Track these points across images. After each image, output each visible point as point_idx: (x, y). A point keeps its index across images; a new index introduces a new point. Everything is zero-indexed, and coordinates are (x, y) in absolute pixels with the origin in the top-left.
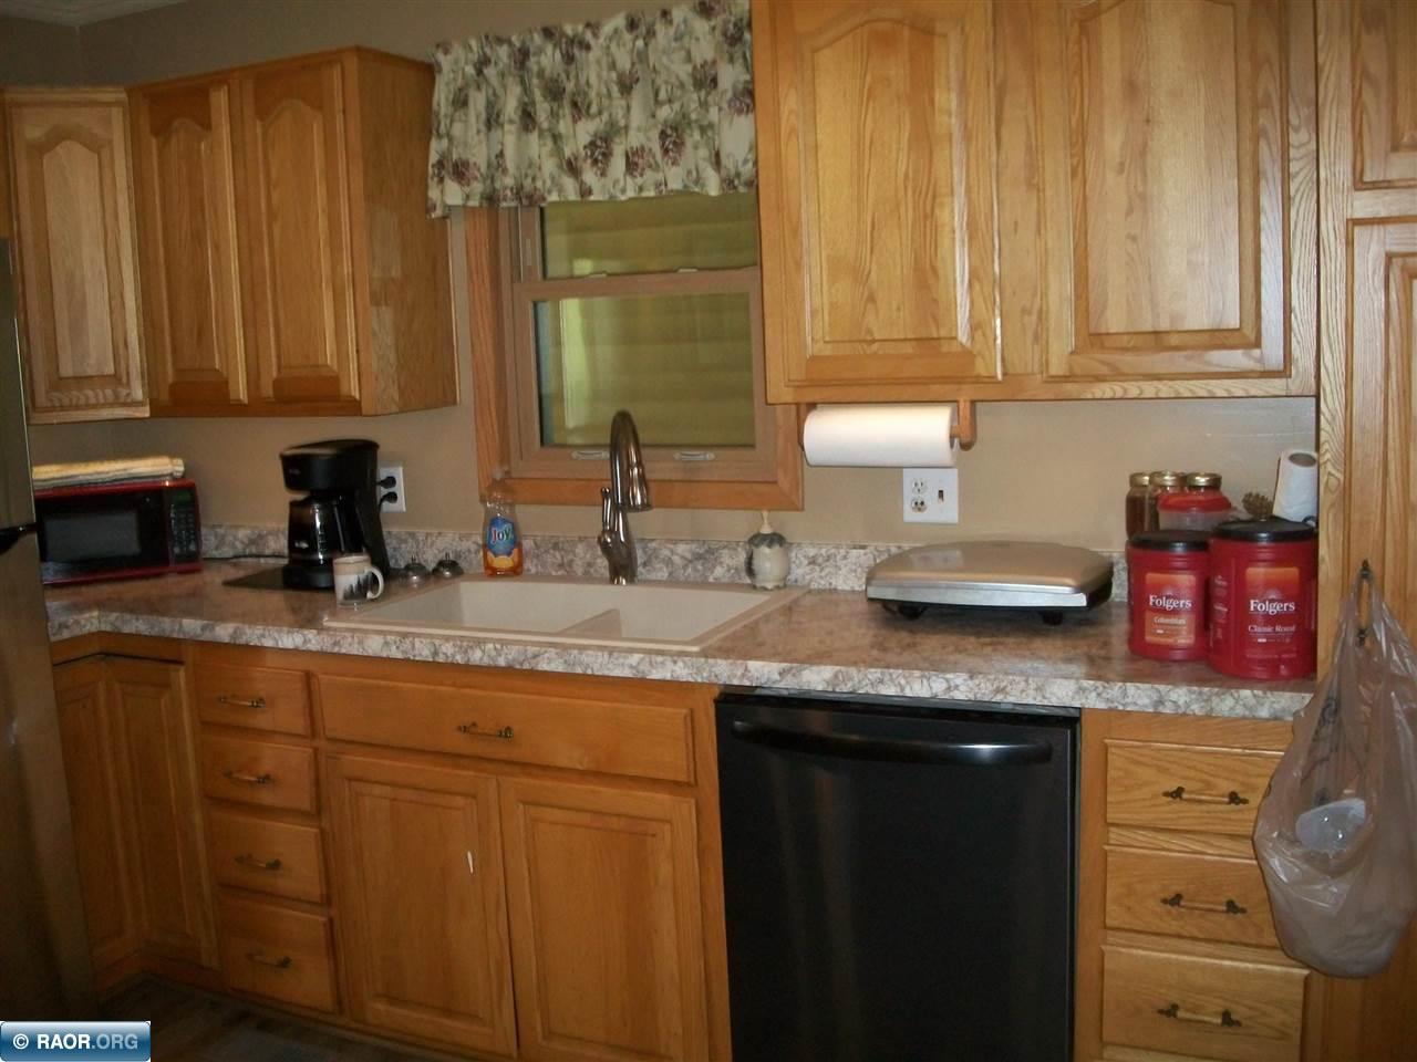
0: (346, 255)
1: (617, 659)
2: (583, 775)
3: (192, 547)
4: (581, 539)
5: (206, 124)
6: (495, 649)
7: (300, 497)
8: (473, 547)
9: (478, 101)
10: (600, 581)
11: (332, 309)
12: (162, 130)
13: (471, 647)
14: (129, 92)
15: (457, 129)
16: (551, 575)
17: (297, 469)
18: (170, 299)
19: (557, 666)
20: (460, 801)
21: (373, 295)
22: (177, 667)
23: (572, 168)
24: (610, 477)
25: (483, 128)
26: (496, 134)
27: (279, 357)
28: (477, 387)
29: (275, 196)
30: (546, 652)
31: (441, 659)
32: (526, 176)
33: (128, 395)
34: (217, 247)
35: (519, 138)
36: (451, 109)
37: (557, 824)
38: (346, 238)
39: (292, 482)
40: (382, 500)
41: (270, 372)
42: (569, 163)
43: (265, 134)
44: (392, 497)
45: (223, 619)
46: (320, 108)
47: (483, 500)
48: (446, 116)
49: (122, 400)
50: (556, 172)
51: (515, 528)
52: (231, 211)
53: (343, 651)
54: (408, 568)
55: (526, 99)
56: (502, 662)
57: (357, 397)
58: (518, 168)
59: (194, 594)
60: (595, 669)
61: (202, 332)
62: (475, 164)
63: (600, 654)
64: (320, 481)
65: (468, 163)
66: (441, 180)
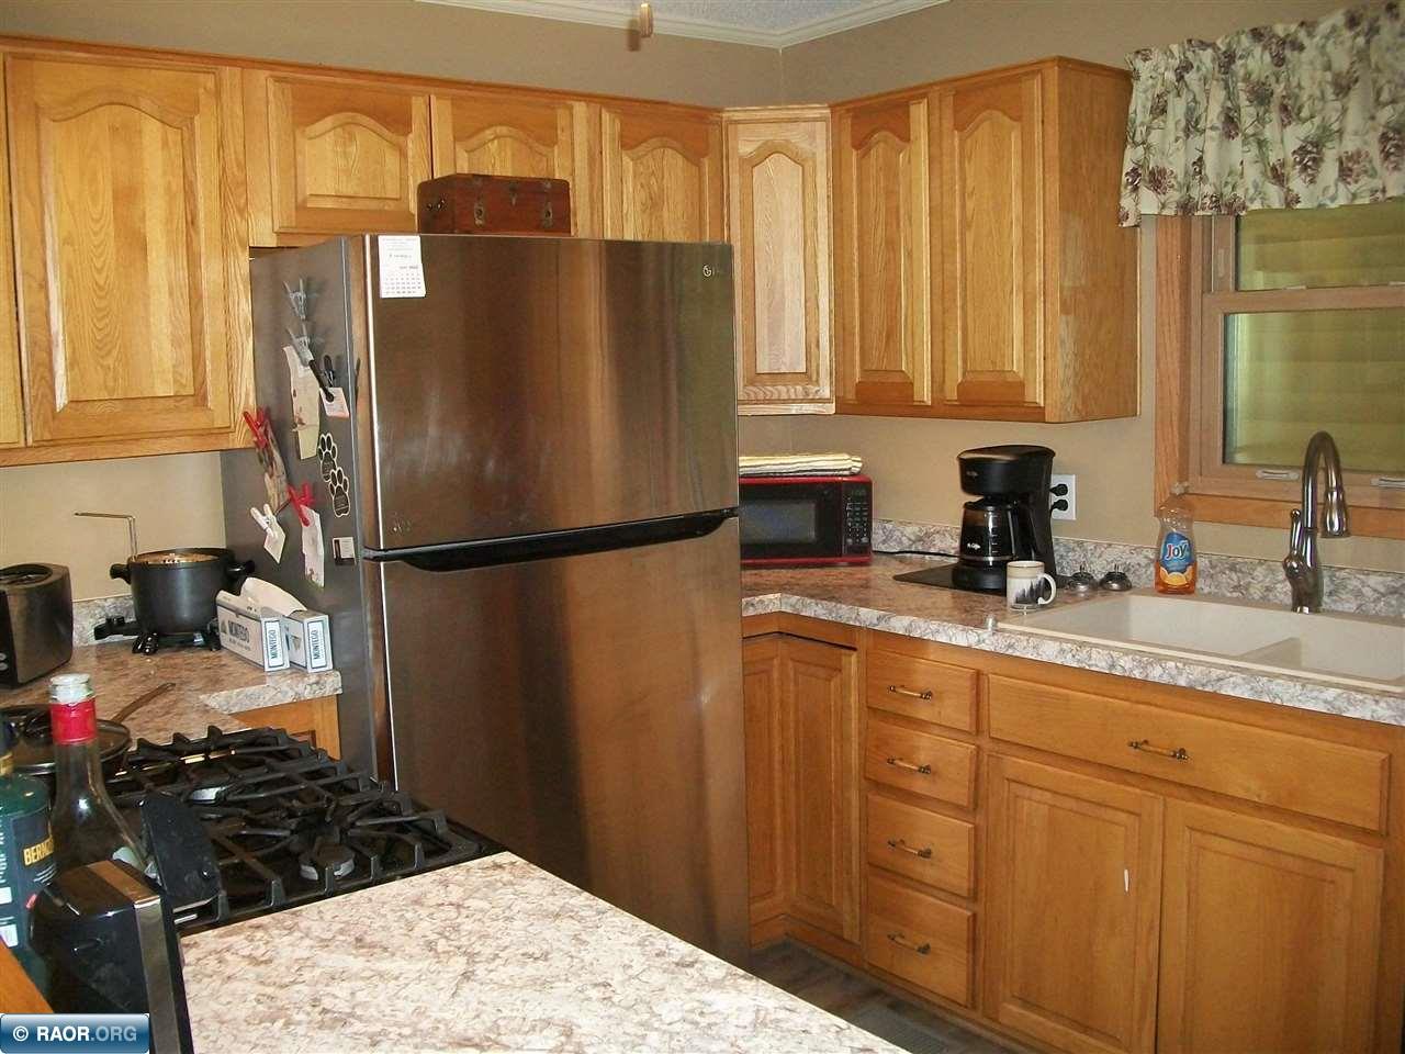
0: (1039, 263)
1: (1312, 691)
2: (1258, 808)
3: (864, 540)
4: (1261, 563)
5: (905, 137)
6: (1177, 667)
7: (975, 499)
8: (1144, 562)
9: (1177, 108)
10: (1281, 607)
11: (1021, 315)
12: (862, 144)
13: (1151, 664)
14: (832, 107)
15: (1154, 138)
16: (1224, 596)
17: (973, 472)
18: (862, 304)
19: (1243, 692)
20: (1123, 817)
21: (1063, 303)
22: (852, 652)
23: (1278, 176)
24: (1300, 500)
25: (1181, 134)
26: (1196, 141)
27: (965, 361)
28: (1160, 399)
29: (970, 205)
30: (1231, 676)
31: (1118, 672)
32: (1227, 183)
33: (817, 392)
34: (910, 255)
35: (1220, 146)
36: (1148, 117)
37: (1225, 854)
38: (1039, 246)
39: (968, 485)
40: (1053, 507)
41: (956, 375)
42: (1274, 169)
43: (962, 147)
44: (1063, 505)
45: (899, 612)
46: (1018, 119)
47: (1159, 514)
48: (1142, 124)
49: (811, 397)
50: (1260, 179)
51: (1191, 547)
52: (925, 220)
53: (1017, 654)
54: (1077, 577)
55: (1229, 104)
56: (1182, 682)
57: (1042, 405)
58: (1218, 175)
59: (866, 586)
60: (1285, 699)
61: (891, 335)
62: (1172, 172)
63: (1292, 684)
64: (996, 485)
65: (1164, 170)
66: (1136, 189)
